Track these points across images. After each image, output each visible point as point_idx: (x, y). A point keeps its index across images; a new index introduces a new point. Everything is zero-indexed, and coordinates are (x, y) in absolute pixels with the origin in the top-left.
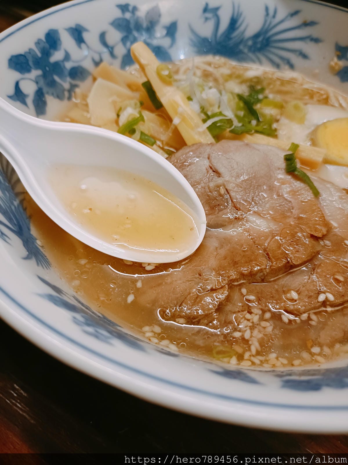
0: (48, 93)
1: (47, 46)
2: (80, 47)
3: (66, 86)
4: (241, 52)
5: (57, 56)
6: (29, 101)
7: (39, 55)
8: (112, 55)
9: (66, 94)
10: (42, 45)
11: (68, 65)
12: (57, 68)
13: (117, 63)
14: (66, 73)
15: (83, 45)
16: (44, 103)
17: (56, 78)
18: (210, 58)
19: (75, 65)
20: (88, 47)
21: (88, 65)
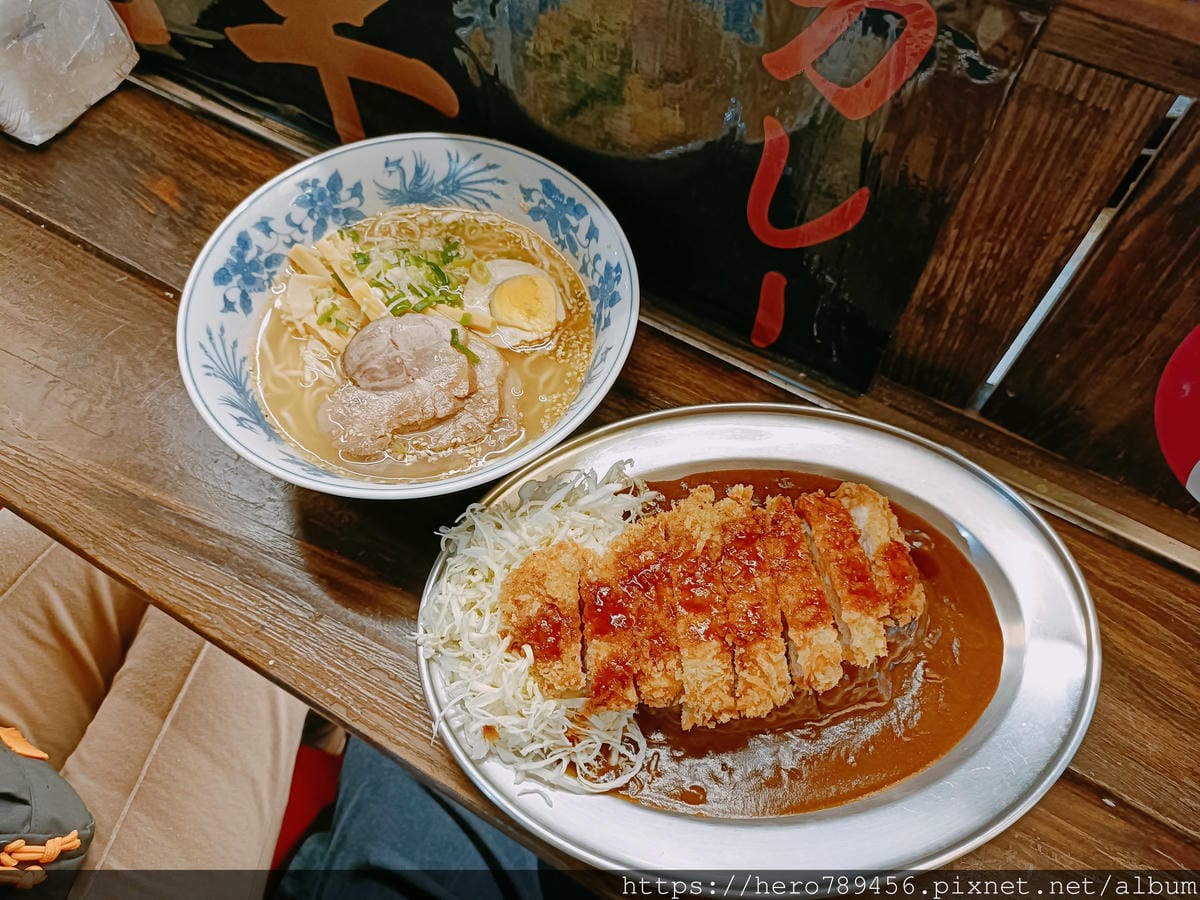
0: (250, 291)
1: (240, 249)
2: (269, 237)
3: (265, 277)
4: (434, 196)
5: (251, 255)
6: (237, 307)
7: (236, 261)
8: (303, 232)
9: (266, 284)
10: (236, 250)
11: (263, 258)
12: (254, 265)
13: (309, 236)
14: (262, 265)
15: (272, 234)
16: (250, 301)
17: (255, 274)
18: (405, 208)
19: (269, 254)
20: (276, 233)
21: (281, 249)
